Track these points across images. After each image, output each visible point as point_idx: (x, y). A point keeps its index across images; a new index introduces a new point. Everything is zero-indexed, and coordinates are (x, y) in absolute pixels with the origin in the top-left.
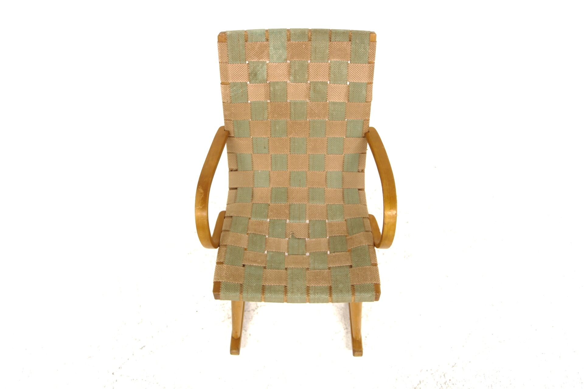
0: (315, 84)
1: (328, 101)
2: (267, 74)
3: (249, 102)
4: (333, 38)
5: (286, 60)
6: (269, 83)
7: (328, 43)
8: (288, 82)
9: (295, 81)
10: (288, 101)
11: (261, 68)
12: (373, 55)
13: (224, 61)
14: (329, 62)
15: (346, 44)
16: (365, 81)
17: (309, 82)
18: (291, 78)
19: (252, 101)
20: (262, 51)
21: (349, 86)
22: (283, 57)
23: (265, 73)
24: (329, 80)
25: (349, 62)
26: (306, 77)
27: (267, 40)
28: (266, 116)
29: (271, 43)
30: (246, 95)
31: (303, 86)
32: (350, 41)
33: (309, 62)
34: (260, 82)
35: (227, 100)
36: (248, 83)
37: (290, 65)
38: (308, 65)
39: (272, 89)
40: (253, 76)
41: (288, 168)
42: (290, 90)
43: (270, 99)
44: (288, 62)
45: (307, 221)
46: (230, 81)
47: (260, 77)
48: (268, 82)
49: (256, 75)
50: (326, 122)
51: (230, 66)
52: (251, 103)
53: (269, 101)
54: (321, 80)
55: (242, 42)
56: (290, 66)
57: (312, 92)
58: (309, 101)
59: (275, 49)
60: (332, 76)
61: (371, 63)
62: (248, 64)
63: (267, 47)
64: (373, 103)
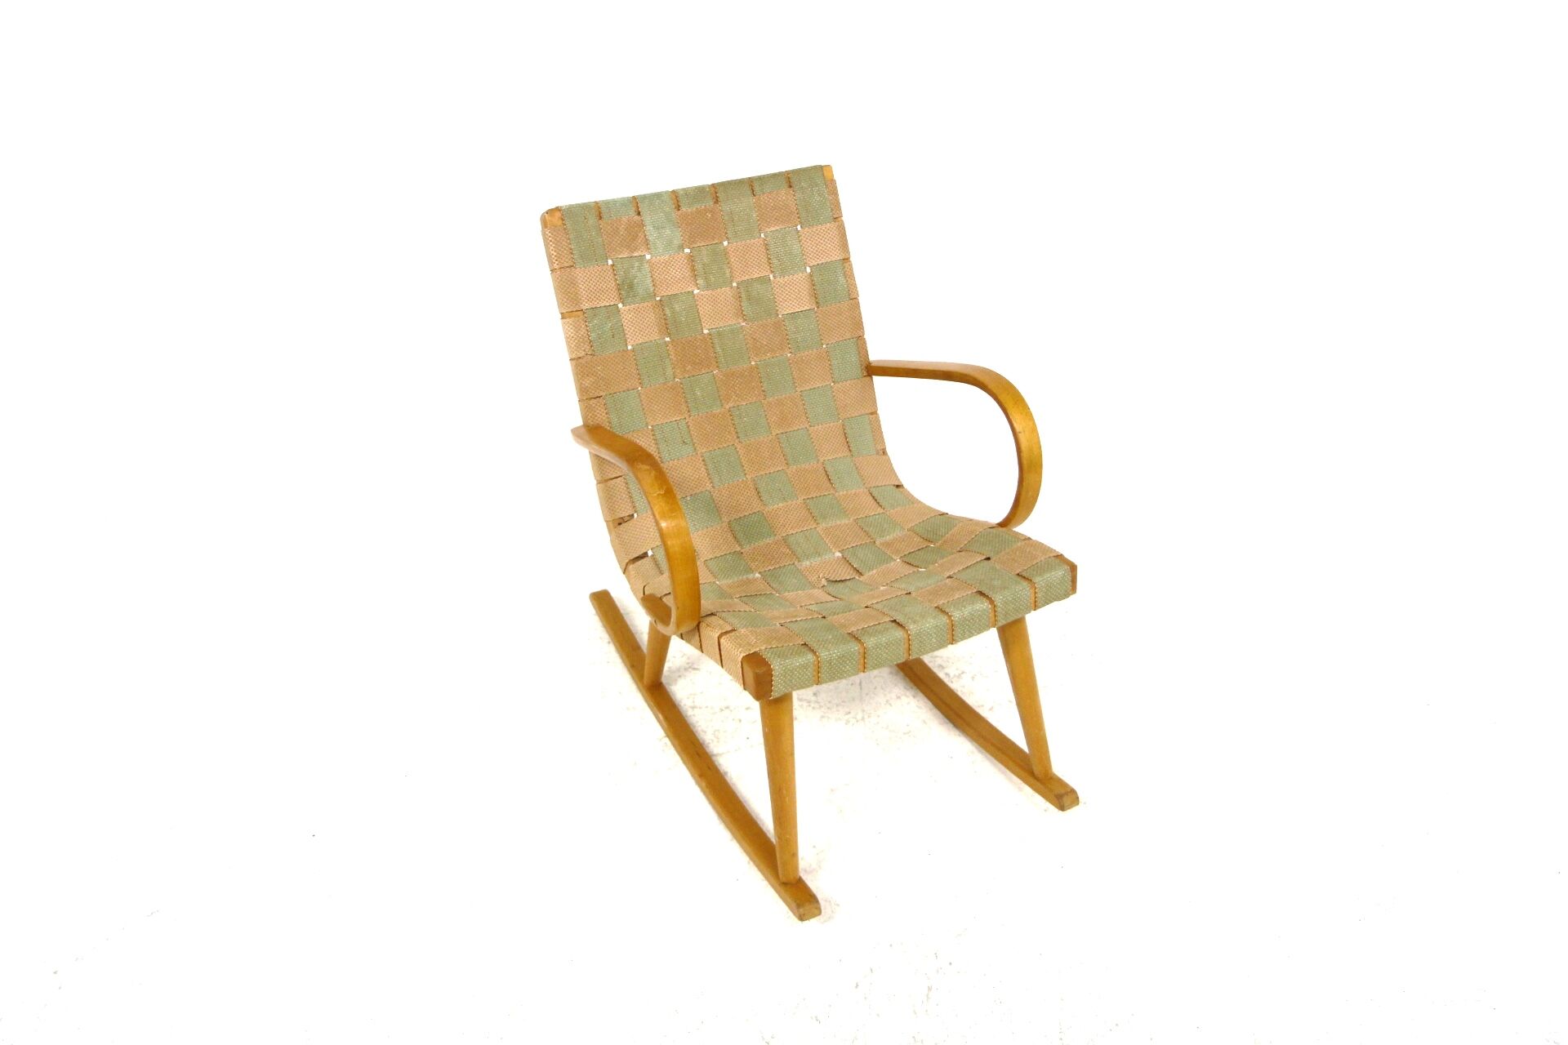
0: (748, 284)
1: (780, 316)
2: (653, 281)
3: (630, 347)
4: (757, 189)
5: (681, 247)
6: (660, 300)
7: (753, 200)
8: (696, 292)
9: (708, 286)
10: (706, 331)
11: (639, 270)
12: (836, 205)
13: (566, 265)
14: (762, 235)
15: (784, 194)
16: (837, 256)
17: (735, 284)
18: (700, 281)
19: (635, 344)
20: (634, 235)
21: (811, 275)
22: (677, 242)
23: (649, 280)
24: (772, 272)
25: (799, 227)
26: (728, 275)
27: (639, 214)
28: (669, 372)
29: (647, 218)
30: (619, 333)
31: (726, 293)
32: (791, 187)
33: (725, 243)
34: (643, 300)
35: (584, 350)
36: (620, 305)
37: (692, 256)
38: (725, 248)
39: (668, 312)
40: (626, 289)
41: (746, 474)
42: (704, 309)
43: (669, 335)
44: (687, 251)
45: (838, 554)
46: (586, 306)
47: (640, 291)
48: (658, 299)
49: (631, 287)
50: (789, 360)
51: (579, 273)
52: (633, 350)
53: (668, 339)
54: (756, 276)
55: (592, 220)
56: (691, 259)
57: (745, 304)
58: (744, 324)
59: (657, 228)
60: (775, 261)
61: (837, 218)
62: (613, 265)
63: (642, 225)
64: (861, 300)
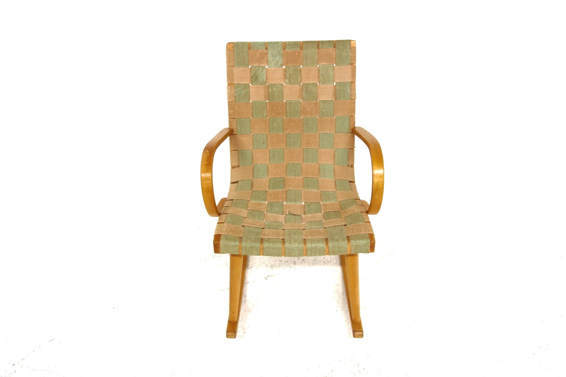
0: (307, 85)
1: (318, 101)
2: (266, 77)
3: (251, 102)
4: (320, 46)
5: (282, 65)
6: (268, 85)
7: (317, 51)
8: (284, 84)
9: (290, 83)
10: (284, 101)
11: (262, 72)
12: (354, 58)
13: (231, 65)
14: (318, 66)
15: (331, 50)
16: (349, 80)
17: (301, 84)
18: (287, 81)
19: (253, 101)
20: (263, 57)
21: (335, 86)
22: (280, 63)
23: (265, 77)
24: (319, 82)
25: (335, 65)
26: (299, 80)
27: (267, 49)
28: (265, 114)
29: (270, 52)
30: (248, 95)
31: (297, 87)
32: (335, 47)
33: (301, 67)
34: (261, 84)
35: (232, 100)
36: (250, 85)
37: (286, 70)
38: (301, 69)
39: (270, 90)
40: (254, 78)
41: (284, 161)
42: (286, 91)
43: (269, 100)
44: (284, 67)
45: (303, 203)
46: (235, 82)
47: (260, 80)
48: (267, 84)
49: (257, 78)
50: (318, 119)
51: (235, 70)
52: (252, 103)
53: (268, 101)
54: (312, 82)
55: (246, 49)
56: (285, 71)
57: (304, 93)
58: (302, 101)
59: (273, 56)
60: (321, 78)
61: (352, 64)
62: (251, 68)
63: (266, 54)
64: (357, 101)
